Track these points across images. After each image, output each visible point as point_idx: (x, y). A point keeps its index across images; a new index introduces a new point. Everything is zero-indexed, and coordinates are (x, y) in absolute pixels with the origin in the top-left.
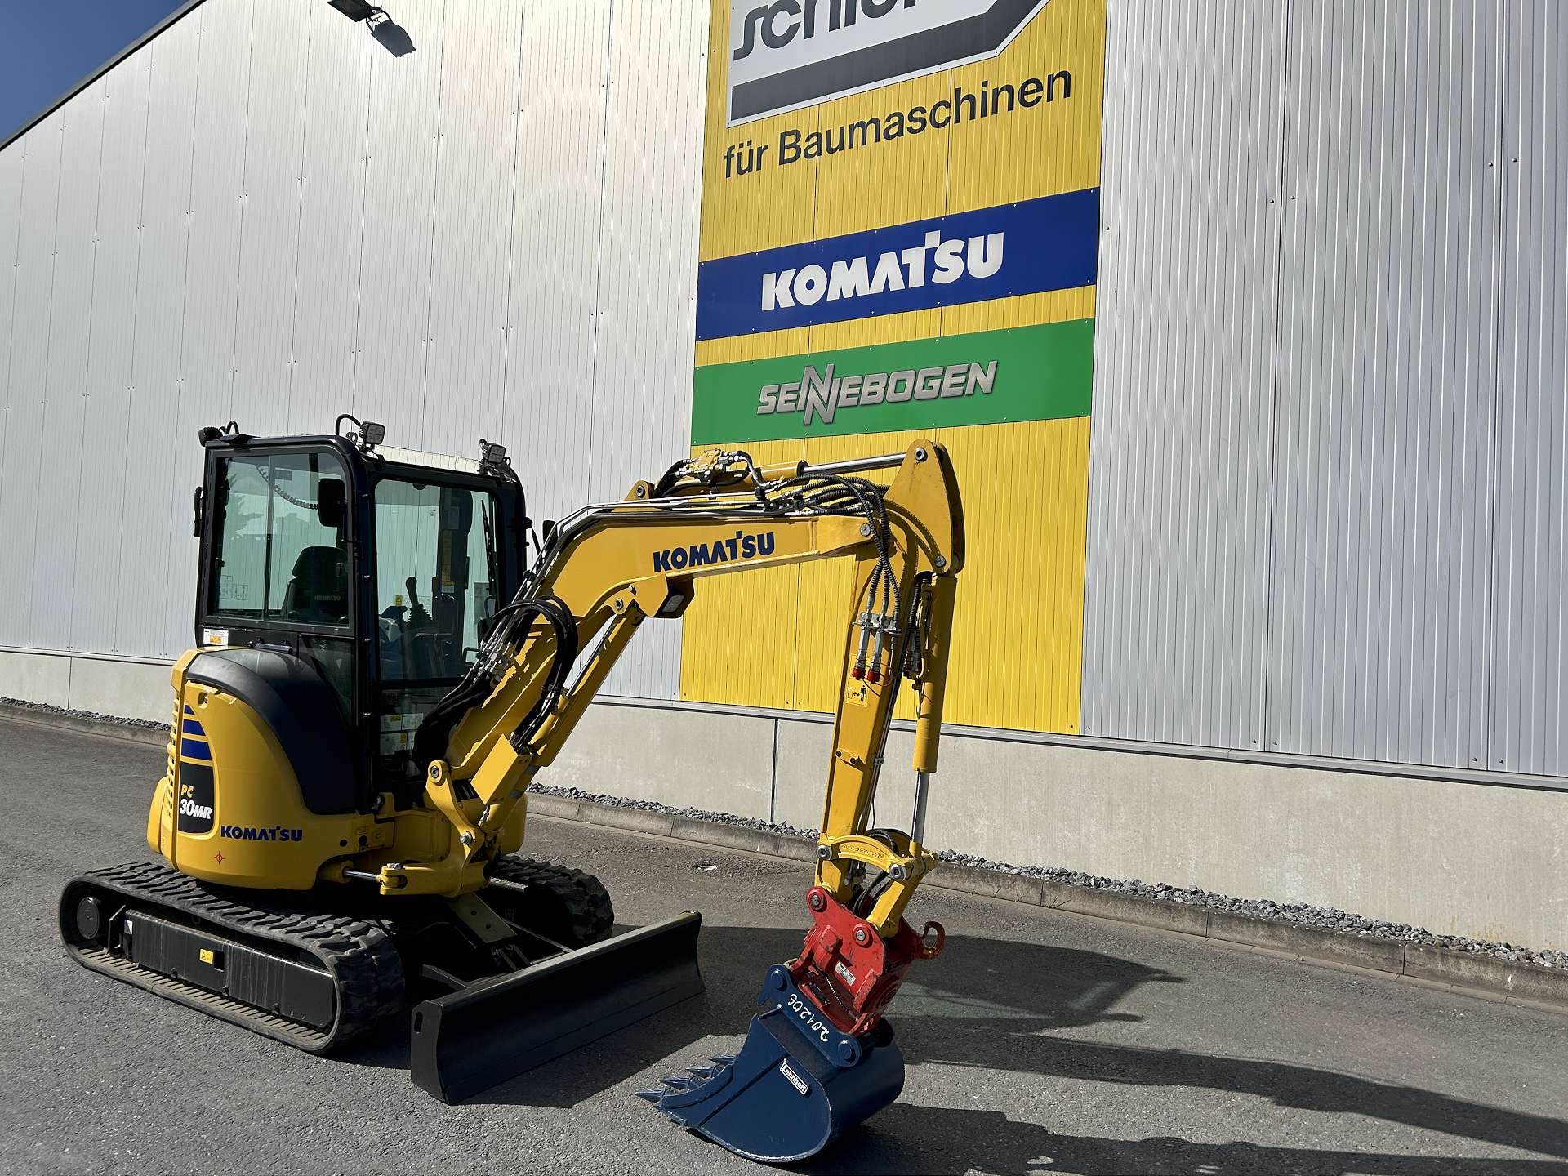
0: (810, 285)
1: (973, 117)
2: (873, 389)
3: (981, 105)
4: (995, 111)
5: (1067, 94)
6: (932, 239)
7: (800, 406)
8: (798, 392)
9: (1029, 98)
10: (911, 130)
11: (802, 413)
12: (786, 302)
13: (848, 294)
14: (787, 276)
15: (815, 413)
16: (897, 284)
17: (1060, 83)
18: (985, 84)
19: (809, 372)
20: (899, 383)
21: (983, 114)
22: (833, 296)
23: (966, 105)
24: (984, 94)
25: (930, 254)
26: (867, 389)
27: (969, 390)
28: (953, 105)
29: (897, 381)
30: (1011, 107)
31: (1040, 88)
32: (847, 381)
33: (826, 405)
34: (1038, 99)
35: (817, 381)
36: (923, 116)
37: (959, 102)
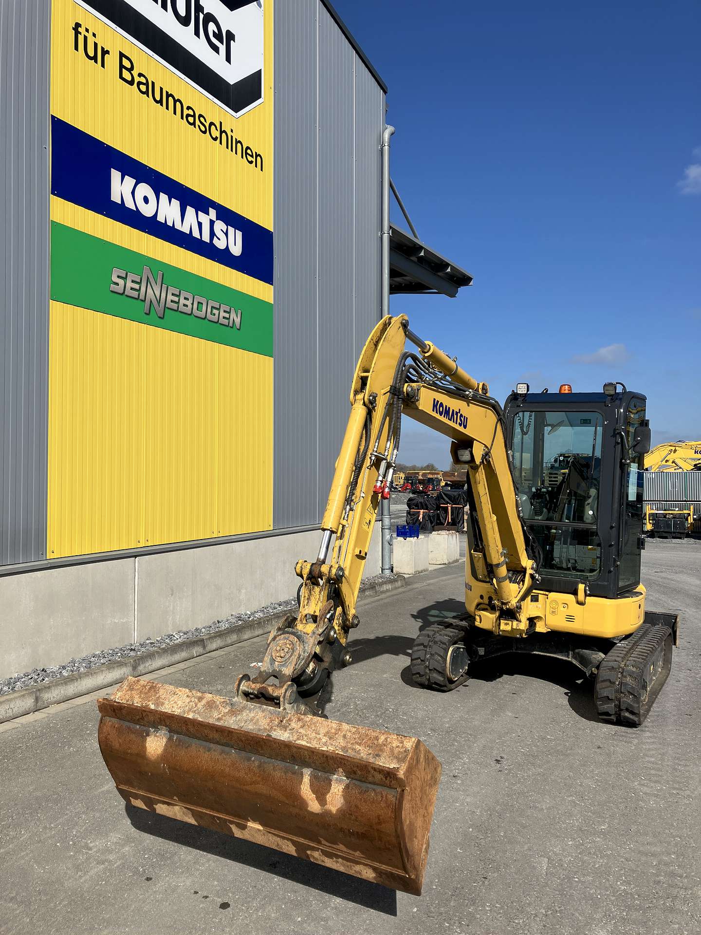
0: (146, 200)
1: (227, 148)
2: (186, 302)
3: (233, 144)
4: (236, 153)
5: (262, 170)
6: (213, 213)
7: (142, 297)
8: (140, 283)
9: (250, 159)
10: (199, 126)
11: (143, 303)
12: (129, 204)
13: (170, 224)
14: (130, 181)
15: (152, 308)
16: (196, 234)
17: (259, 160)
18: (232, 131)
19: (146, 272)
20: (200, 305)
21: (232, 150)
22: (161, 218)
23: (224, 135)
24: (232, 137)
25: (212, 223)
26: (182, 301)
27: (231, 325)
28: (218, 128)
29: (199, 303)
30: (242, 157)
31: (252, 156)
32: (172, 290)
33: (159, 302)
34: (251, 162)
35: (151, 279)
36: (205, 123)
37: (221, 132)
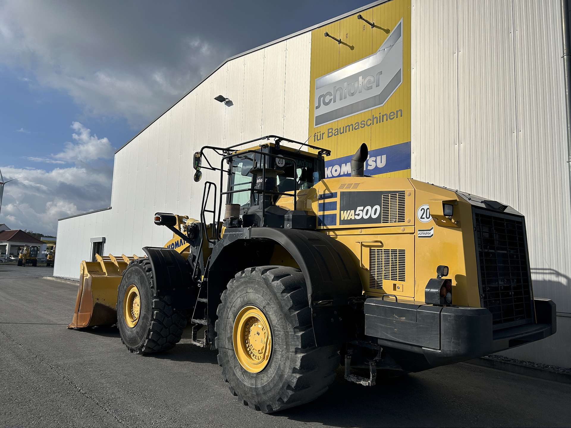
0: (336, 171)
1: (377, 123)
3: (380, 119)
4: (383, 121)
5: (401, 116)
10: (361, 127)
12: (330, 175)
13: (346, 173)
17: (399, 113)
21: (380, 122)
23: (375, 120)
24: (380, 116)
30: (387, 120)
31: (394, 114)
34: (394, 117)
36: (364, 123)
37: (373, 119)
